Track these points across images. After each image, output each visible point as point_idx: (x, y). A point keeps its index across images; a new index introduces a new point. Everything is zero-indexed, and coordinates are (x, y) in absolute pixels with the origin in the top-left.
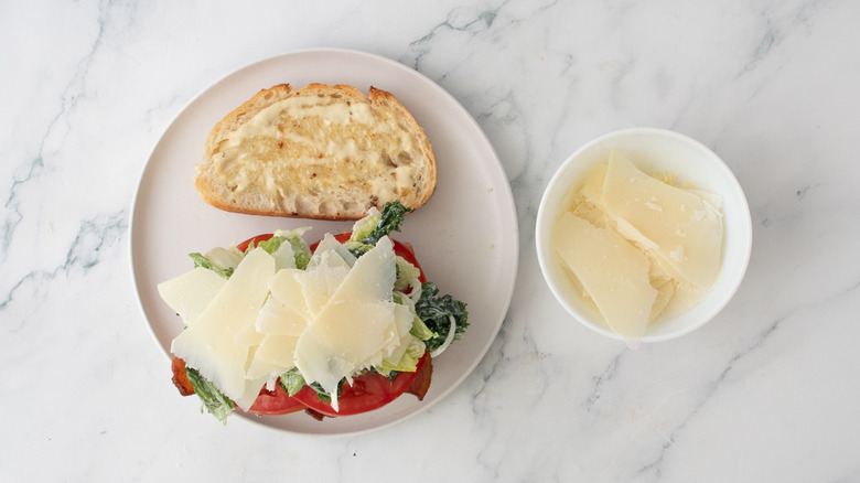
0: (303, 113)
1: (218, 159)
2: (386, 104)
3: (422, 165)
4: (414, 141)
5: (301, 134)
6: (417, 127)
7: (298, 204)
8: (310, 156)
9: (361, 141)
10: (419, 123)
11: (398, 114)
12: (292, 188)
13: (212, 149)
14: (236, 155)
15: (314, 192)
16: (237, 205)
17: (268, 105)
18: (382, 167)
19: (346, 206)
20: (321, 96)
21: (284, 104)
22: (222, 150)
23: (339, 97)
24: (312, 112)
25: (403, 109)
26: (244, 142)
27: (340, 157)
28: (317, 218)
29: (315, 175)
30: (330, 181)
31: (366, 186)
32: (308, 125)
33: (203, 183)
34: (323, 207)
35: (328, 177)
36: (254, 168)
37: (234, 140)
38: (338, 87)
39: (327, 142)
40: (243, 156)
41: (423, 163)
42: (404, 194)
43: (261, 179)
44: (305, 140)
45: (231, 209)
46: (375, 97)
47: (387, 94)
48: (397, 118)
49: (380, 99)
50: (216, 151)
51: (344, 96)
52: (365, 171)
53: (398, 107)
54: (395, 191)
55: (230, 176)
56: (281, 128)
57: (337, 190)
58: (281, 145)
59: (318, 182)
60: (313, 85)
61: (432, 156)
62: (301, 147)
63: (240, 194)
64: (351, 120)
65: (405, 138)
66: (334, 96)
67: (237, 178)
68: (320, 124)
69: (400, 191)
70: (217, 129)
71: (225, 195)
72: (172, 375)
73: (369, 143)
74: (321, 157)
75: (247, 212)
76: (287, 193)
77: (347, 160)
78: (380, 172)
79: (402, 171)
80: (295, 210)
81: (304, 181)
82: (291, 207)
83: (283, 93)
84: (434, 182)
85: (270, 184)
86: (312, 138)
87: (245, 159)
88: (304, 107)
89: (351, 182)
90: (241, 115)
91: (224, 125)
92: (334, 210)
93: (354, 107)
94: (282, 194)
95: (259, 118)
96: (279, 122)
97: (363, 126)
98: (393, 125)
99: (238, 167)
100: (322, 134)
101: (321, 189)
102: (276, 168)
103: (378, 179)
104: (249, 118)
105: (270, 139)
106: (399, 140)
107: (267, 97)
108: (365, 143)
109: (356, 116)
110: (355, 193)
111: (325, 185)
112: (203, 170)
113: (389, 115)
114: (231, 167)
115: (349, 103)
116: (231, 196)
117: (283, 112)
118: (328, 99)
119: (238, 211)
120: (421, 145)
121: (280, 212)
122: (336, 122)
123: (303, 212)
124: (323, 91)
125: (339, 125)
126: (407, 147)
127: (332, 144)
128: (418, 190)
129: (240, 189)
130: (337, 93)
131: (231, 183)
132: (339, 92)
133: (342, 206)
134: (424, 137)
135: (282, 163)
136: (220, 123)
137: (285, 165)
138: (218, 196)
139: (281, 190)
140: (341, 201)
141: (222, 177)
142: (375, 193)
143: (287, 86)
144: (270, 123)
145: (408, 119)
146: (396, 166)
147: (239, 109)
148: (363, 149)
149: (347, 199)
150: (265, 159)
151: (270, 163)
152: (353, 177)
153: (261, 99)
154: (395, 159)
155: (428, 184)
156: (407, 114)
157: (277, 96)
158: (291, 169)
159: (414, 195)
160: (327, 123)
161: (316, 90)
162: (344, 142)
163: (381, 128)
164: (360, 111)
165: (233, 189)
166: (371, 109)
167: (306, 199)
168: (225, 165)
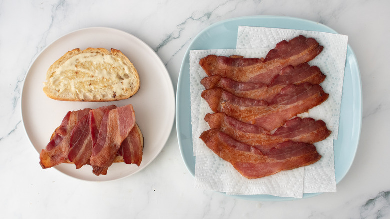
0: (85, 60)
1: (52, 80)
2: (118, 55)
3: (133, 78)
4: (130, 69)
5: (84, 68)
6: (131, 64)
7: (85, 96)
8: (89, 77)
9: (108, 70)
10: (132, 62)
11: (123, 59)
12: (82, 90)
13: (49, 76)
14: (59, 78)
15: (91, 91)
16: (60, 98)
17: (71, 57)
18: (117, 80)
19: (104, 96)
20: (92, 53)
21: (78, 57)
22: (54, 76)
23: (99, 53)
24: (88, 60)
25: (125, 57)
26: (62, 73)
27: (101, 77)
28: (92, 101)
29: (91, 84)
30: (97, 87)
31: (111, 88)
32: (87, 65)
33: (46, 90)
34: (95, 97)
35: (96, 85)
36: (66, 83)
37: (58, 72)
38: (99, 49)
39: (95, 71)
40: (62, 78)
41: (134, 78)
42: (127, 91)
43: (69, 87)
44: (86, 71)
45: (58, 99)
46: (114, 52)
47: (118, 51)
48: (122, 60)
49: (116, 53)
50: (52, 76)
51: (101, 53)
52: (111, 82)
53: (123, 56)
54: (123, 89)
55: (57, 86)
56: (77, 66)
57: (100, 90)
58: (77, 73)
59: (92, 87)
60: (89, 49)
61: (137, 75)
62: (84, 73)
63: (62, 93)
64: (104, 62)
65: (126, 68)
66: (97, 53)
67: (60, 87)
68: (92, 64)
69: (125, 89)
70: (51, 68)
71: (55, 94)
72: (40, 161)
73: (112, 71)
74: (93, 77)
75: (64, 100)
76: (80, 92)
77: (104, 78)
78: (117, 82)
79: (126, 81)
80: (83, 99)
81: (86, 87)
82: (82, 98)
83: (77, 52)
84: (138, 85)
85: (73, 89)
86: (89, 70)
87: (63, 79)
88: (85, 57)
89: (106, 87)
90: (61, 62)
91: (54, 66)
92: (99, 98)
93: (105, 57)
94: (78, 93)
95: (68, 63)
96: (76, 64)
97: (110, 64)
98: (121, 63)
99: (60, 83)
100: (93, 68)
101: (93, 90)
102: (75, 82)
103: (116, 85)
104: (64, 63)
105: (72, 71)
106: (124, 69)
107: (71, 54)
108: (110, 71)
109: (106, 61)
110: (107, 91)
111: (95, 88)
112: (47, 85)
113: (119, 59)
114: (57, 83)
115: (103, 55)
116: (58, 94)
117: (77, 60)
118: (95, 54)
119: (61, 100)
120: (133, 71)
121: (77, 100)
122: (99, 63)
123: (87, 99)
124: (93, 51)
125: (100, 64)
126: (127, 72)
127: (97, 71)
128: (132, 89)
129: (61, 91)
130: (98, 51)
131: (57, 89)
132: (99, 51)
133: (102, 96)
134: (134, 67)
135: (78, 80)
136: (52, 66)
137: (79, 81)
138: (52, 95)
139: (77, 91)
140: (102, 94)
141: (54, 87)
142: (115, 91)
143: (78, 50)
144: (72, 64)
145: (127, 61)
146: (123, 79)
147: (60, 60)
148: (109, 73)
149: (104, 94)
150: (71, 79)
151: (73, 80)
152: (106, 85)
153: (68, 55)
154: (123, 76)
155: (136, 86)
156: (126, 58)
157: (75, 53)
158: (82, 83)
159: (131, 90)
160: (95, 63)
161: (90, 51)
162: (102, 70)
163: (116, 65)
164: (108, 59)
165: (59, 91)
166: (112, 57)
167: (88, 94)
168: (55, 82)
